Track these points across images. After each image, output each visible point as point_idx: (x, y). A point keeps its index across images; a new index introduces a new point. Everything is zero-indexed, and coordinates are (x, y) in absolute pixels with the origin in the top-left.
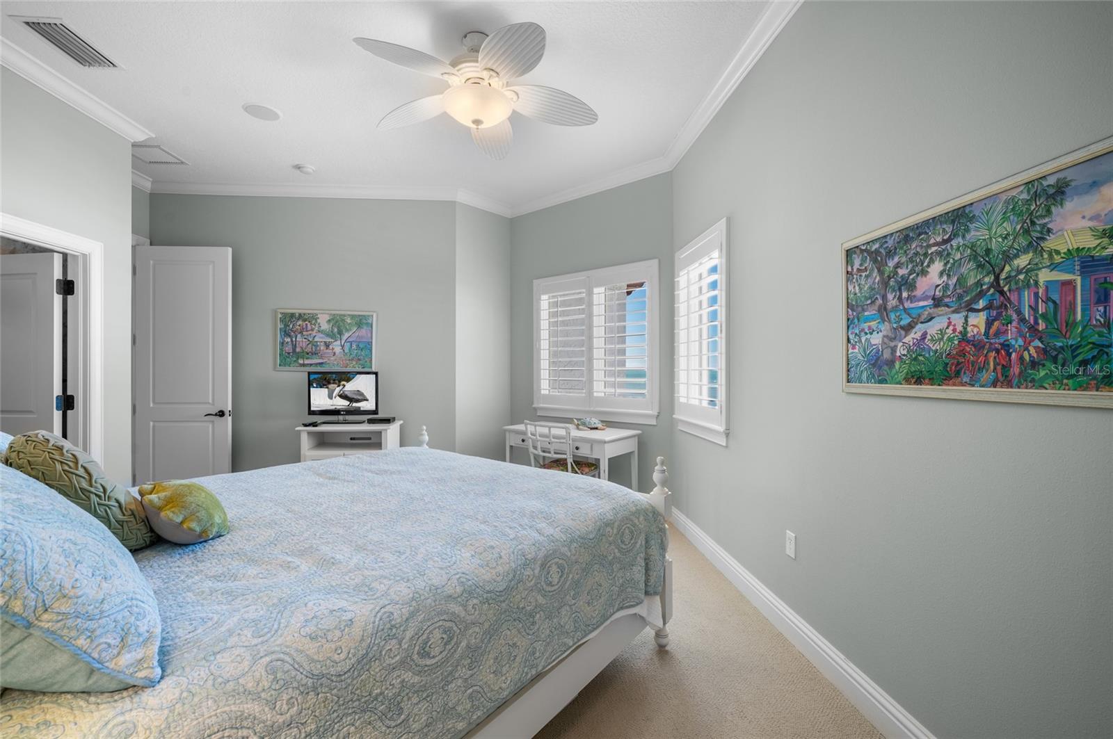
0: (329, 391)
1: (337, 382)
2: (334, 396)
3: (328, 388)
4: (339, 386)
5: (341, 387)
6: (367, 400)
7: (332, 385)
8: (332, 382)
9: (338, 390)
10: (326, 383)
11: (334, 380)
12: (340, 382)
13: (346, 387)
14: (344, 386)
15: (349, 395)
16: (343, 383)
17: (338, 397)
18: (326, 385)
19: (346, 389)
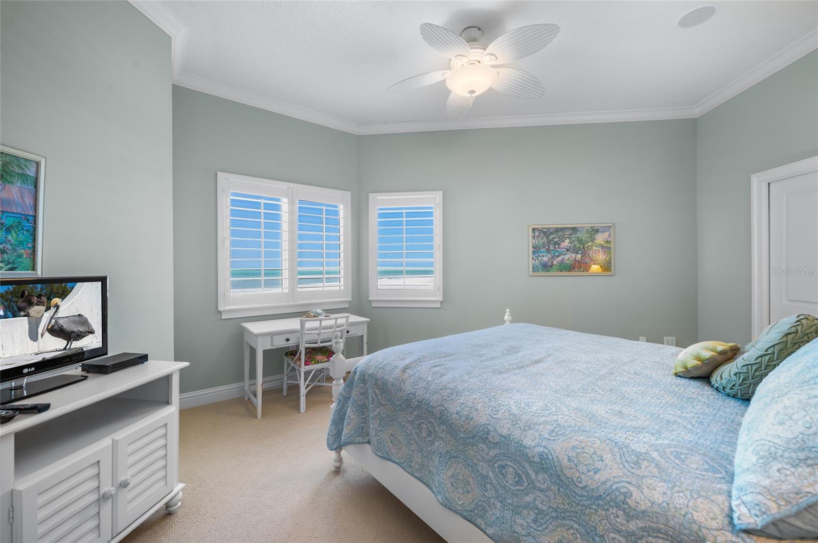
0: (29, 323)
1: (44, 299)
2: (40, 330)
3: (27, 315)
4: (48, 309)
5: (53, 310)
6: (92, 332)
7: (36, 308)
8: (35, 299)
9: (47, 316)
10: (24, 304)
11: (40, 296)
12: (49, 299)
13: (61, 309)
14: (57, 307)
15: (65, 327)
16: (56, 300)
17: (47, 334)
18: (20, 309)
19: (61, 314)
